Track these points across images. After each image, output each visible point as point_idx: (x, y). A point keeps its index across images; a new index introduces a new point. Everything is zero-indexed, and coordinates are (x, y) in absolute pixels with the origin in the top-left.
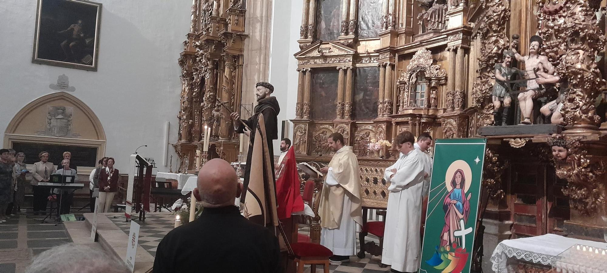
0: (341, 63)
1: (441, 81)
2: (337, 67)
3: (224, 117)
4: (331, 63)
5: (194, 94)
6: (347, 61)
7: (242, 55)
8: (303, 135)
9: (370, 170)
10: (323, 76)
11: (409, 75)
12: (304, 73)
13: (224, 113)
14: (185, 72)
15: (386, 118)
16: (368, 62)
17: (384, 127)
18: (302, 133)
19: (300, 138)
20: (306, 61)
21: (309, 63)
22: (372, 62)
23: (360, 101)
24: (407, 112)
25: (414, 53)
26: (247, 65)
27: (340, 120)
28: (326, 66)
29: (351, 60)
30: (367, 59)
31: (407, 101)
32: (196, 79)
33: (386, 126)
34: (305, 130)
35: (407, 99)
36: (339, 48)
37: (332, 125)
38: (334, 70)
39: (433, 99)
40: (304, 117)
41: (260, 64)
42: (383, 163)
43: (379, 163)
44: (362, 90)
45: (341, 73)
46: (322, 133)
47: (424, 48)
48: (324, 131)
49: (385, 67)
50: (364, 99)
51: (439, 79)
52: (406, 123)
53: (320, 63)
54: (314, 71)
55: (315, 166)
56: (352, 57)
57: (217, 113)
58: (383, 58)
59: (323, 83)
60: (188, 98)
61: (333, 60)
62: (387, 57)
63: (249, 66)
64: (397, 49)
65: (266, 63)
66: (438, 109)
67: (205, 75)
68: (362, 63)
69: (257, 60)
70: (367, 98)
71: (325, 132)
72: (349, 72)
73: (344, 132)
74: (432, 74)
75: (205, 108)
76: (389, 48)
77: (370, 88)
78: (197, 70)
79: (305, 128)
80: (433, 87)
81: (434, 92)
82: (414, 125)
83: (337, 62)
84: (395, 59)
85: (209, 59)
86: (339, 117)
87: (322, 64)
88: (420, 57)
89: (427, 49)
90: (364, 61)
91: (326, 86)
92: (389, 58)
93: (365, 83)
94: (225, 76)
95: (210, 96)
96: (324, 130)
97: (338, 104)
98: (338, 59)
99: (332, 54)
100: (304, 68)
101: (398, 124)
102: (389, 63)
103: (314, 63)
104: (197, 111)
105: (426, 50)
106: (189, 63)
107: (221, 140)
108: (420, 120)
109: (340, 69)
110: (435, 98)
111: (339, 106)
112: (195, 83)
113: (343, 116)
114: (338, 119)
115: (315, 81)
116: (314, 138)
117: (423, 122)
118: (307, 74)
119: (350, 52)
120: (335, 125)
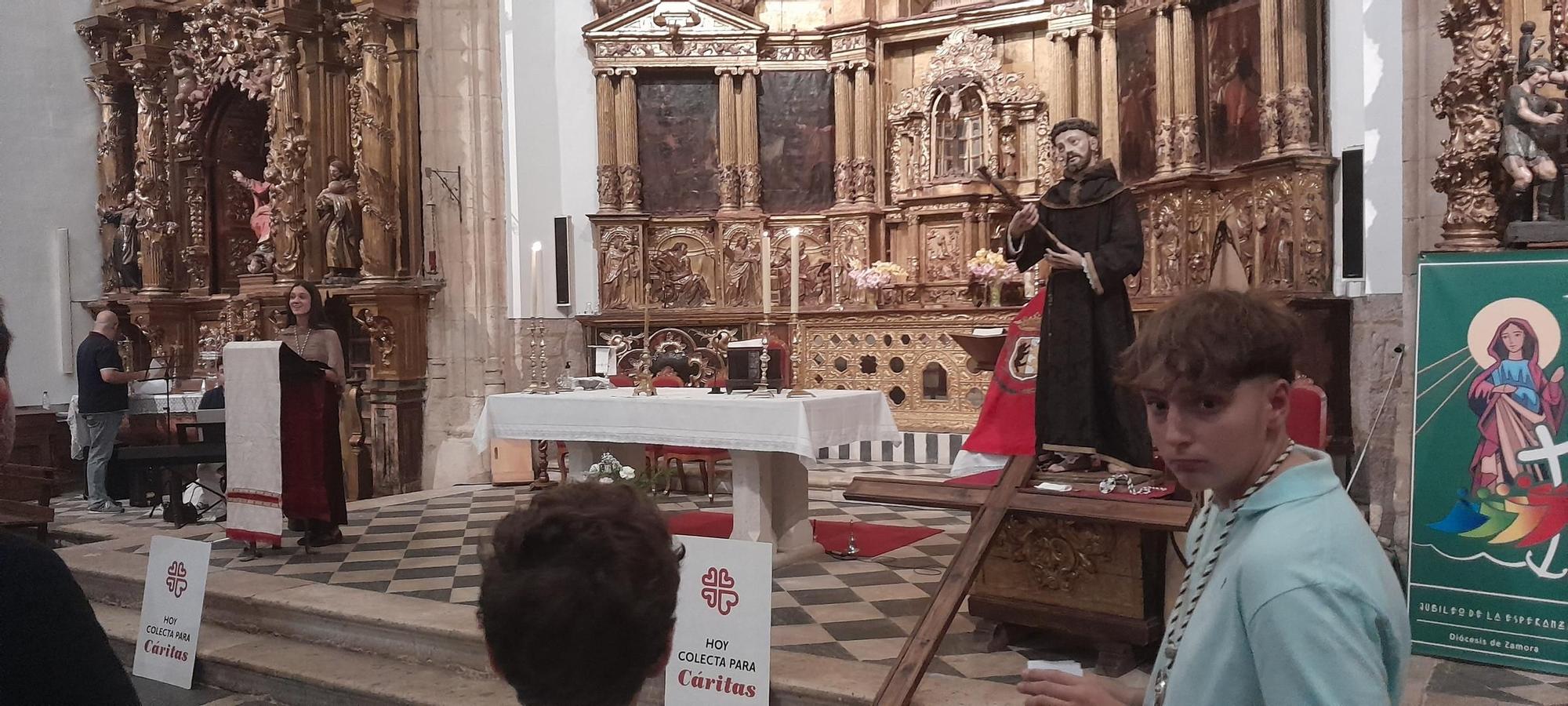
0: (725, 58)
1: (1023, 113)
2: (716, 69)
3: (376, 209)
4: (694, 57)
5: (180, 138)
6: (743, 53)
7: (413, 23)
8: (628, 256)
9: (849, 339)
10: (668, 90)
11: (929, 96)
12: (615, 80)
13: (376, 200)
14: (138, 65)
15: (862, 205)
16: (791, 57)
17: (861, 228)
18: (624, 251)
19: (622, 266)
20: (620, 47)
21: (629, 54)
22: (801, 58)
23: (775, 161)
24: (943, 191)
25: (938, 41)
26: (431, 50)
27: (736, 212)
28: (682, 63)
29: (754, 50)
30: (788, 50)
31: (928, 163)
32: (188, 92)
33: (867, 225)
34: (634, 243)
35: (928, 158)
36: (716, 16)
37: (712, 227)
38: (708, 76)
39: (1009, 157)
40: (627, 206)
41: (475, 49)
42: (893, 319)
43: (879, 321)
44: (779, 132)
45: (725, 84)
46: (674, 250)
47: (966, 29)
48: (680, 245)
49: (850, 74)
50: (786, 158)
51: (1018, 108)
52: (956, 216)
53: (661, 57)
54: (646, 77)
55: (679, 338)
56: (755, 41)
57: (342, 198)
58: (844, 48)
59: (669, 112)
60: (154, 152)
61: (700, 46)
62: (857, 46)
63: (438, 54)
64: (883, 27)
65: (493, 49)
66: (1021, 180)
67: (235, 80)
68: (774, 59)
69: (465, 38)
70: (795, 152)
71: (683, 247)
72: (748, 84)
73: (747, 243)
74: (1001, 94)
75: (283, 183)
76: (867, 24)
77: (800, 126)
78: (186, 62)
79: (633, 238)
80: (1009, 126)
81: (1008, 139)
82: (976, 221)
83: (715, 53)
84: (874, 52)
85: (281, 29)
86: (729, 205)
87: (670, 57)
88: (959, 52)
89: (980, 33)
90: (779, 54)
91: (678, 119)
92: (865, 50)
93: (787, 113)
94: (370, 85)
95: (295, 147)
96: (679, 241)
97: (725, 170)
98: (716, 46)
99: (696, 30)
100: (615, 68)
101: (922, 219)
102: (866, 63)
103: (643, 53)
104: (195, 192)
105: (976, 35)
106: (147, 37)
107: (370, 280)
108: (987, 209)
109: (723, 73)
110: (1013, 156)
111: (728, 176)
112: (183, 101)
113: (738, 206)
114: (727, 209)
115: (643, 105)
116: (651, 264)
117: (992, 214)
118: (626, 84)
119: (751, 29)
120: (720, 225)
